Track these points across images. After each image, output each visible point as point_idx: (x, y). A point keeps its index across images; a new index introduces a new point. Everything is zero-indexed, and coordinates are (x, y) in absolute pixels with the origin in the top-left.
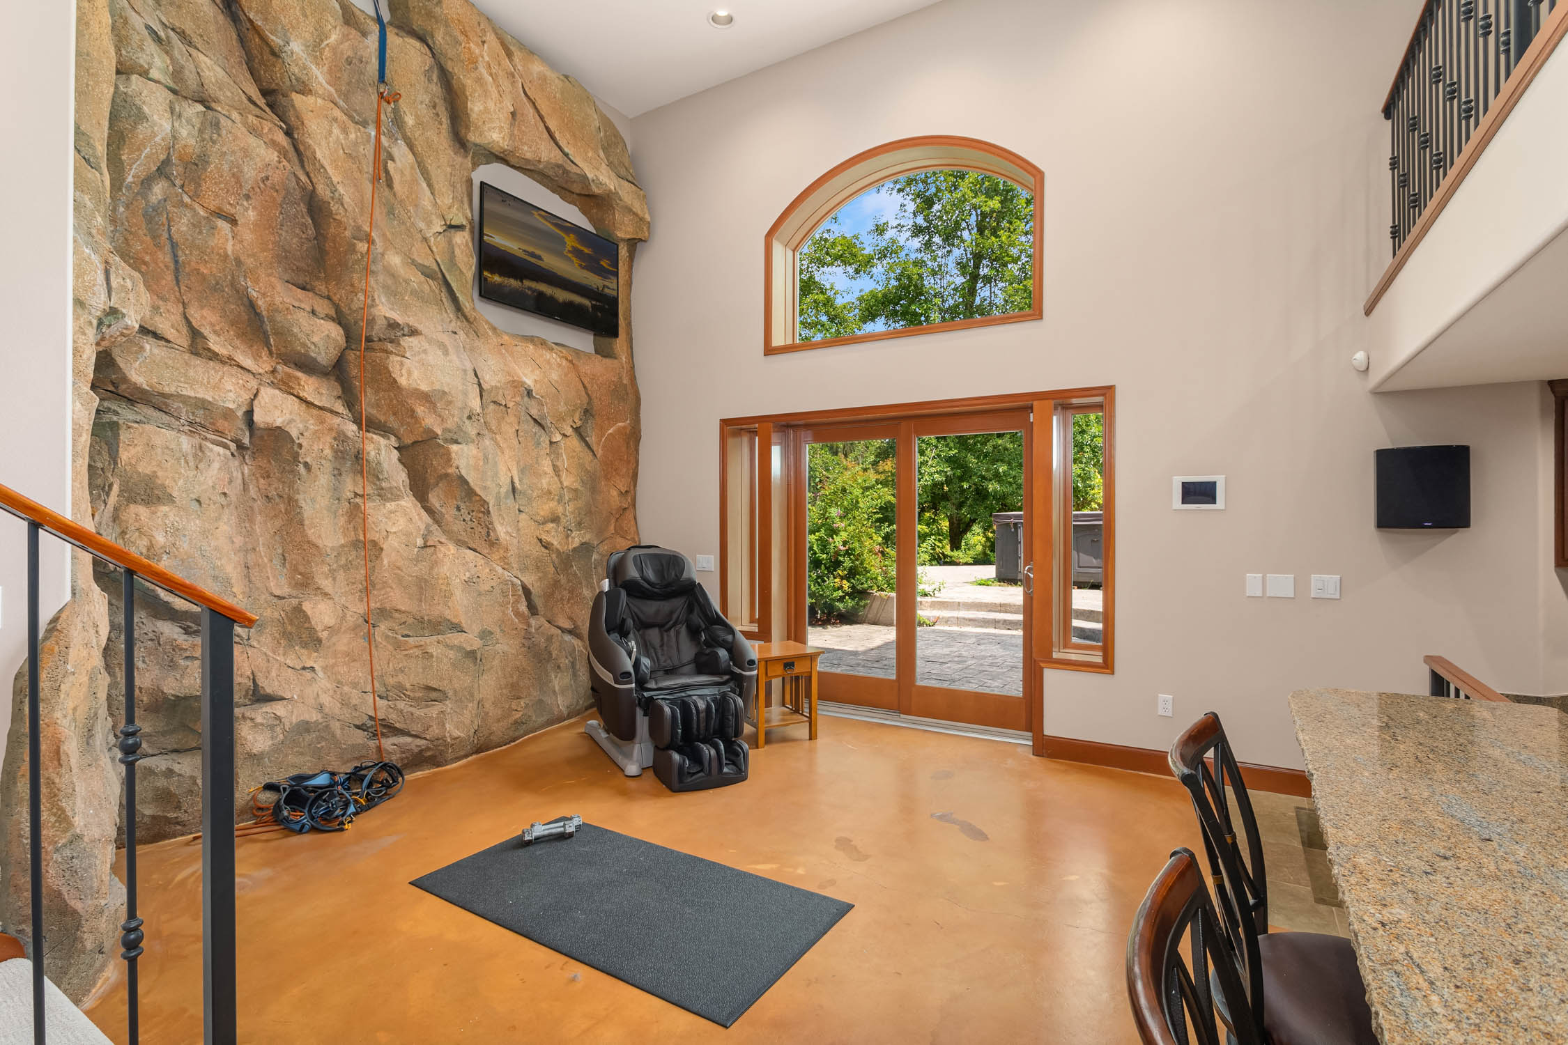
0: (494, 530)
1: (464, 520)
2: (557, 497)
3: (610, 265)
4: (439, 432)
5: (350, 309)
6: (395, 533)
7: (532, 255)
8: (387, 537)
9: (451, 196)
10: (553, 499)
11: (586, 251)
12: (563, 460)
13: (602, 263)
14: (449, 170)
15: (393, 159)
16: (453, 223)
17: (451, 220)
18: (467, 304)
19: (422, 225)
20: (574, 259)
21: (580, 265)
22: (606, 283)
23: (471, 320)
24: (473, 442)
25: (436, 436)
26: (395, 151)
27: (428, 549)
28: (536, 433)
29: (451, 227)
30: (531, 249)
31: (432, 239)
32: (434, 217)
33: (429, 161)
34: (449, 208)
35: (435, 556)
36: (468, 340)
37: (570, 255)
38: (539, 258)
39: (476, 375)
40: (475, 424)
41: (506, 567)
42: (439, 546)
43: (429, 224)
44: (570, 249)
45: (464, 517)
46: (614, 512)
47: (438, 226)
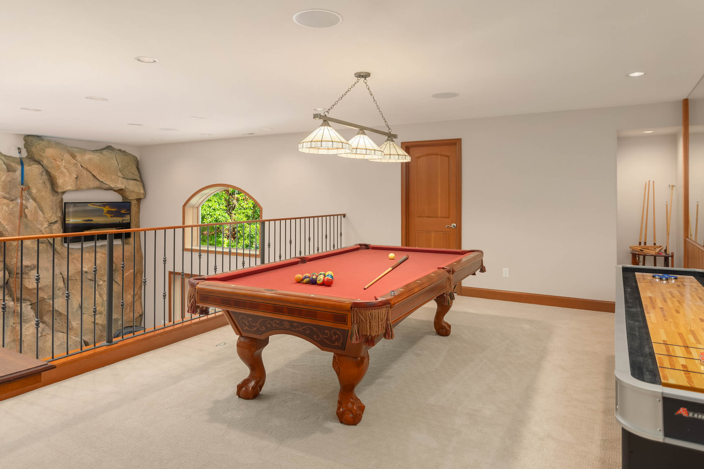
0: (71, 324)
1: (58, 323)
2: (101, 305)
3: (125, 211)
4: (46, 297)
5: (11, 264)
6: (29, 335)
7: (89, 220)
8: (26, 336)
9: (51, 213)
10: (99, 306)
11: (114, 210)
12: (104, 290)
13: (122, 212)
14: (50, 203)
15: (27, 208)
16: (52, 222)
17: (51, 221)
18: (59, 248)
19: (39, 226)
20: (108, 215)
21: (111, 217)
22: (123, 219)
23: (60, 253)
24: (61, 297)
25: (45, 299)
26: (28, 205)
27: (43, 337)
28: (90, 284)
29: (51, 223)
30: (87, 219)
31: (44, 230)
32: (44, 222)
33: (42, 203)
34: (51, 217)
35: (45, 339)
36: (58, 262)
37: (106, 214)
38: (92, 220)
39: (61, 274)
40: (61, 291)
41: (76, 336)
42: (47, 335)
43: (42, 225)
44: (106, 212)
45: (58, 322)
46: (129, 304)
47: (46, 225)
